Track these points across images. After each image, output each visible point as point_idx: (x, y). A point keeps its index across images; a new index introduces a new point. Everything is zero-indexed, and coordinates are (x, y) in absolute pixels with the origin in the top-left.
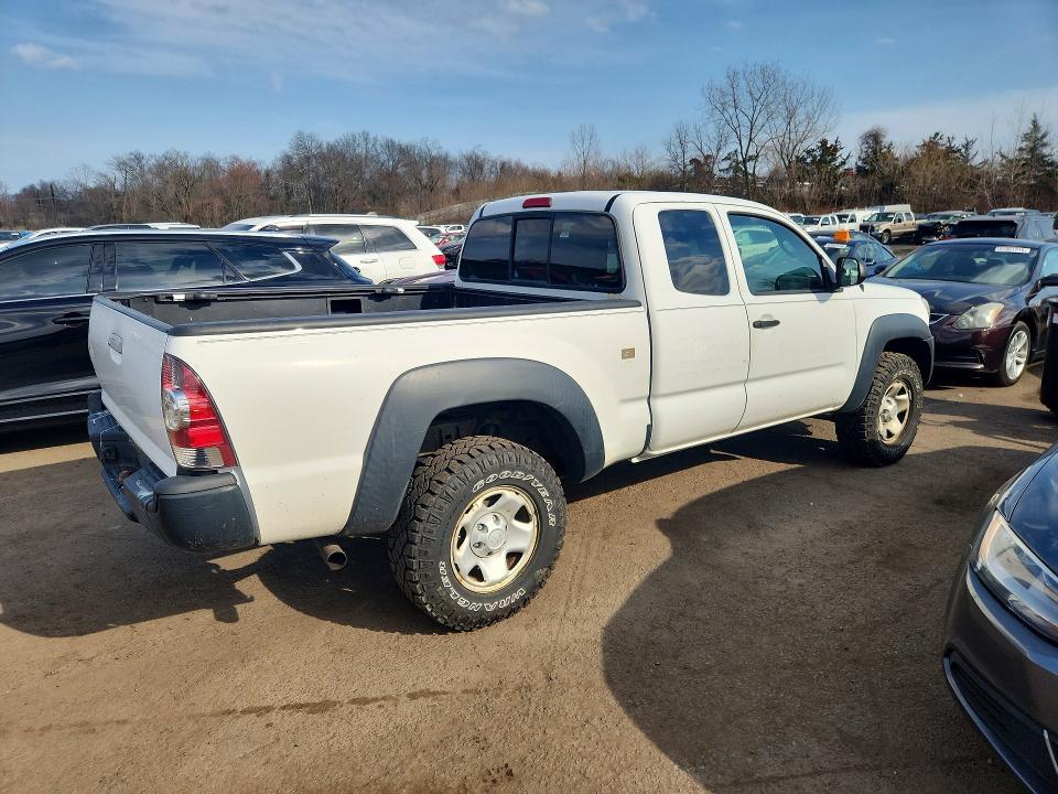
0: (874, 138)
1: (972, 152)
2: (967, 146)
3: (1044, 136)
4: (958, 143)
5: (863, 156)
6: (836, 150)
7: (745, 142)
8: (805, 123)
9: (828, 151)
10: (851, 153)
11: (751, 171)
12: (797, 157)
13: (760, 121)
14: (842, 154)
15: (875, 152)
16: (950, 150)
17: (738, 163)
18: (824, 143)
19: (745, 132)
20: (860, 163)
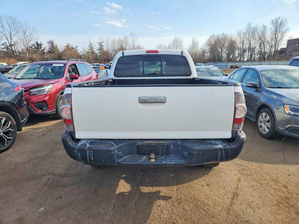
0: (52, 43)
1: (78, 49)
2: (76, 47)
3: (93, 47)
4: (74, 46)
5: (50, 48)
6: (41, 45)
7: (9, 40)
8: (29, 36)
9: (39, 45)
10: (46, 46)
11: (13, 49)
12: (29, 46)
13: (13, 33)
14: (43, 47)
15: (53, 47)
16: (73, 48)
17: (8, 46)
18: (37, 43)
19: (9, 36)
20: (49, 50)
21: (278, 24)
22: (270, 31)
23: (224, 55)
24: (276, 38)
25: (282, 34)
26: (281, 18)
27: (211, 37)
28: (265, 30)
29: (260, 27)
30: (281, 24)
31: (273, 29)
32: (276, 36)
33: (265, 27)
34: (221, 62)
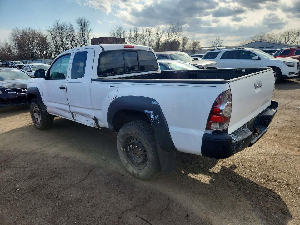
21: (83, 24)
22: (77, 30)
23: (38, 53)
24: (84, 37)
25: (88, 34)
26: (84, 19)
27: (14, 30)
28: (72, 28)
29: (67, 25)
30: (85, 24)
31: (79, 28)
32: (84, 35)
33: (72, 26)
34: (36, 59)
